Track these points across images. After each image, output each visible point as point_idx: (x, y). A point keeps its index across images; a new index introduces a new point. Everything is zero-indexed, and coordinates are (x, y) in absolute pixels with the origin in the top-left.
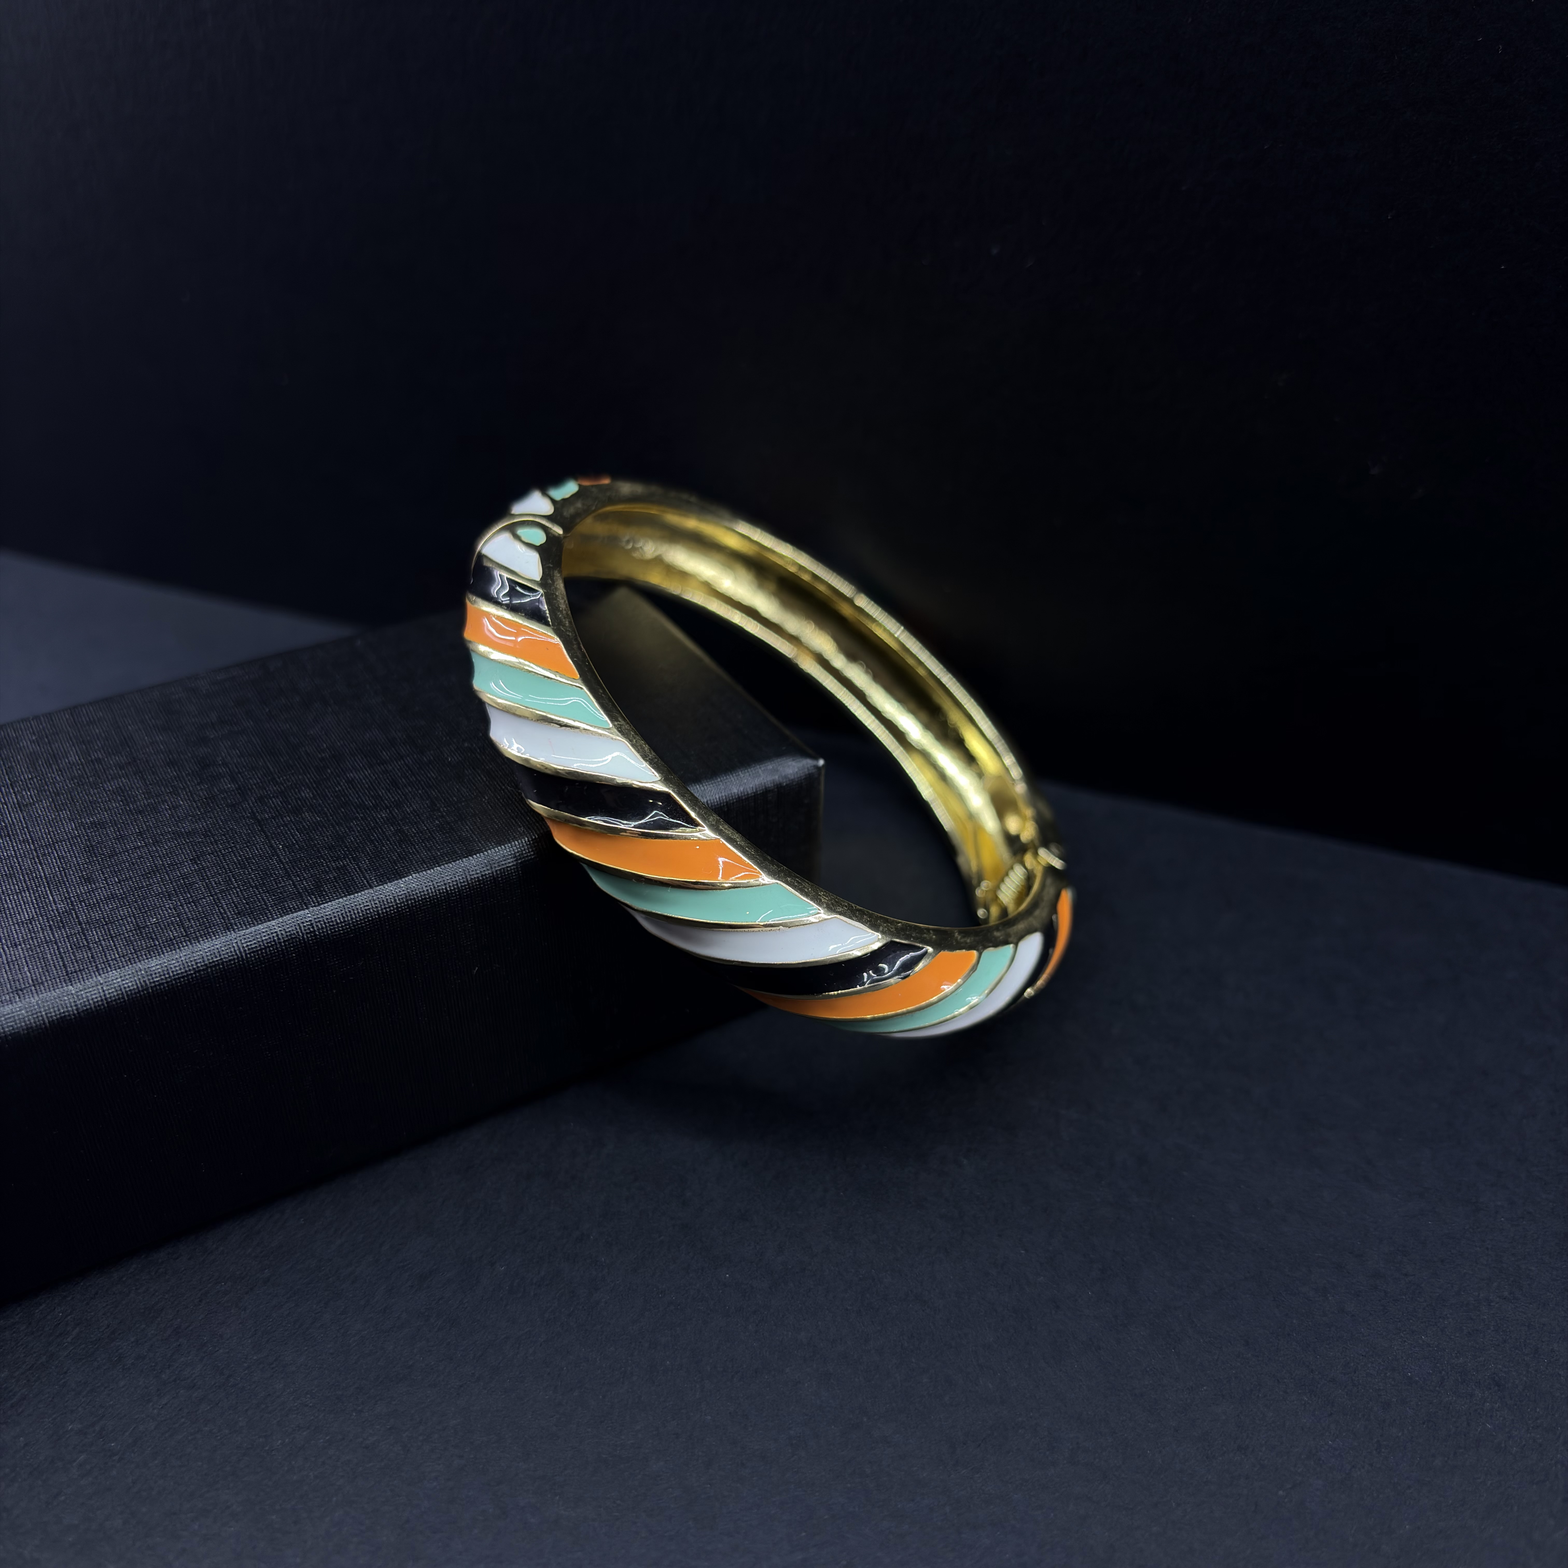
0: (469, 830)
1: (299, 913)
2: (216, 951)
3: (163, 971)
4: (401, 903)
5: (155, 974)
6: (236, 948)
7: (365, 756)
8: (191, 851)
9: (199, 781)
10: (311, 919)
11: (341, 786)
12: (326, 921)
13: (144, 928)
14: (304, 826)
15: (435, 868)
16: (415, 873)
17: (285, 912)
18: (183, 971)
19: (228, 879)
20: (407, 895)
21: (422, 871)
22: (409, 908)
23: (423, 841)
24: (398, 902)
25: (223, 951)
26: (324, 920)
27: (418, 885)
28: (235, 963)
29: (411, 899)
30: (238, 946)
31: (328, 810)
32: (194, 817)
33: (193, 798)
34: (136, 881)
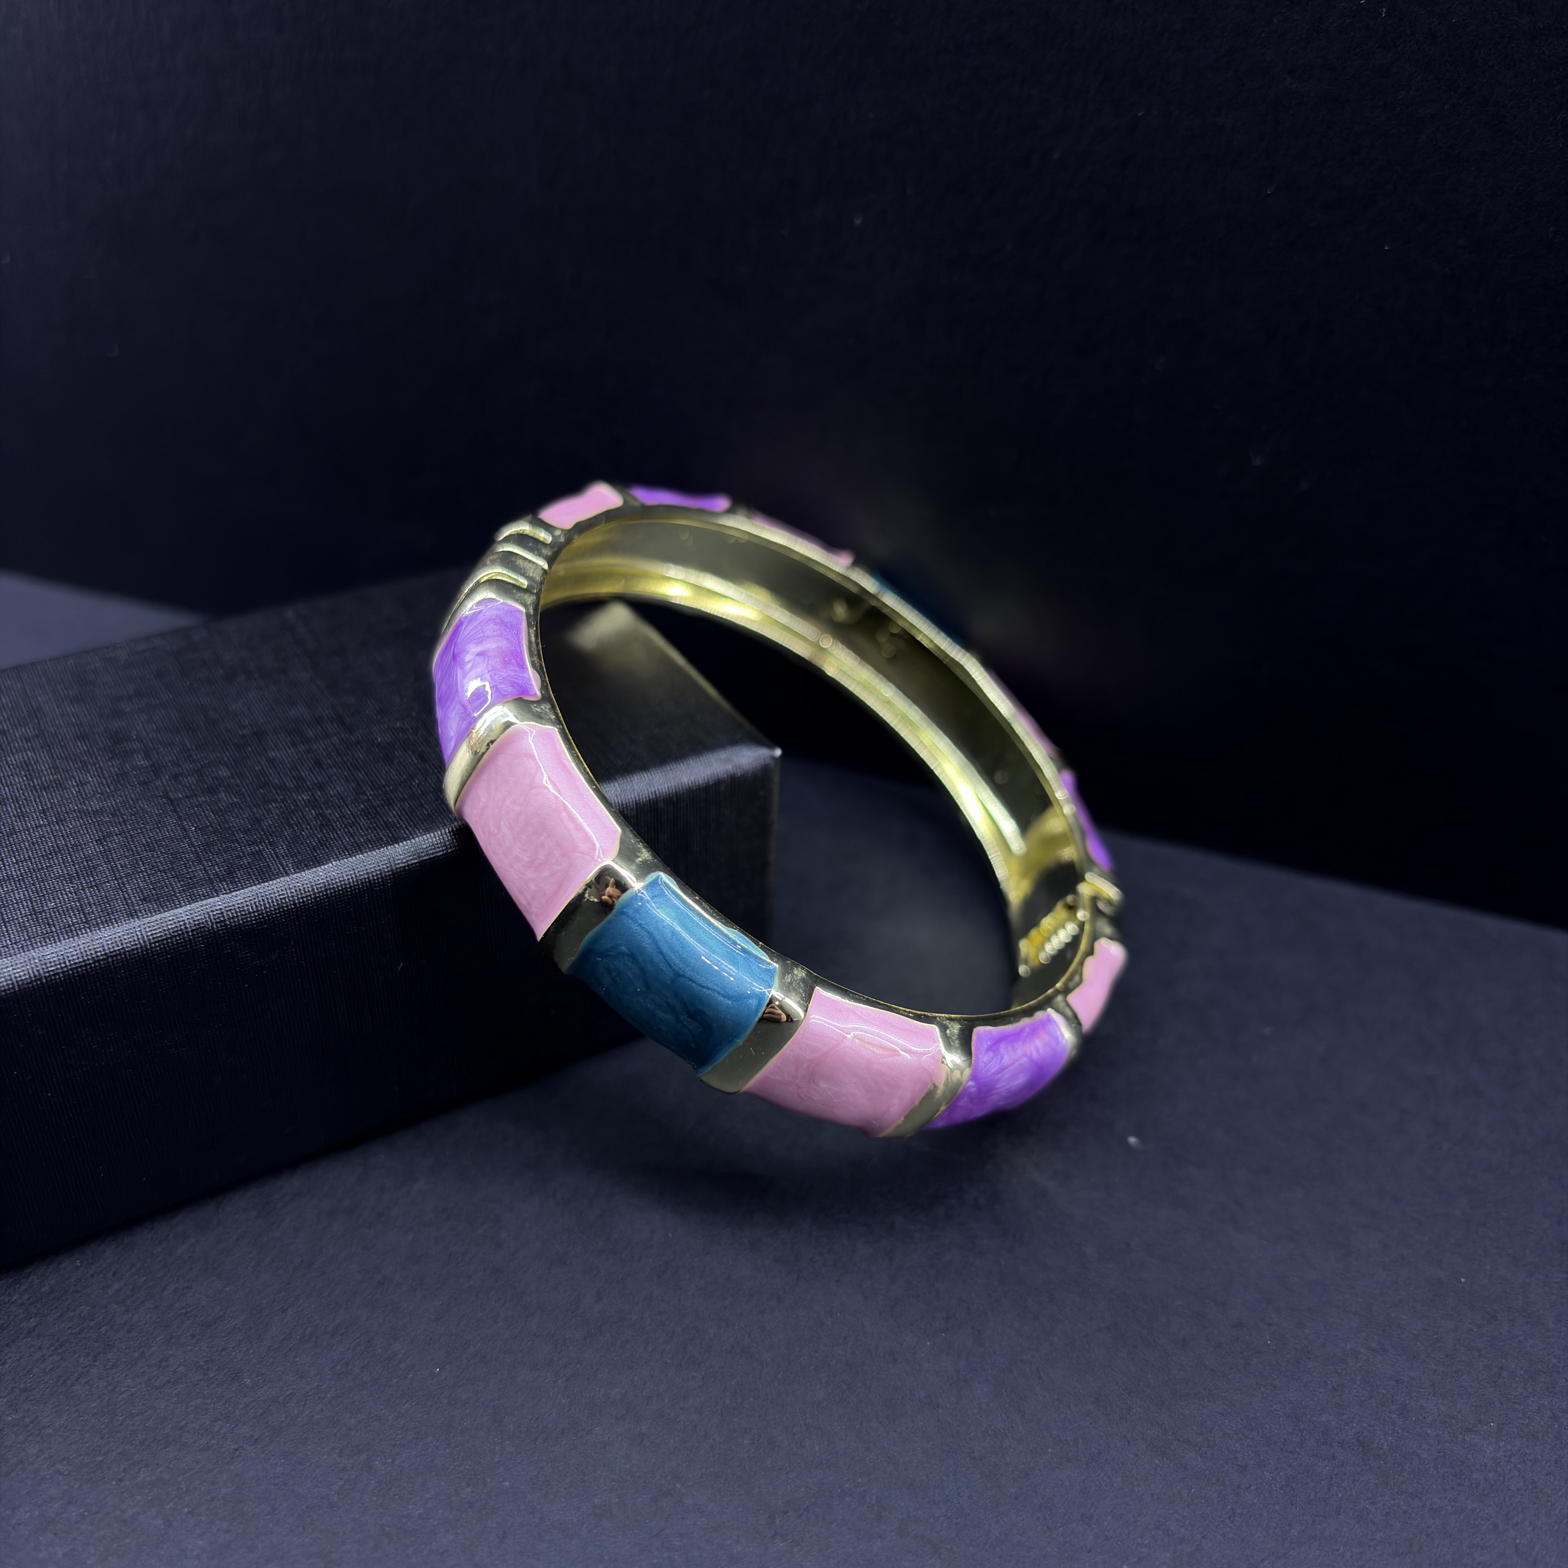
0: (396, 816)
1: (209, 901)
2: (118, 939)
3: (59, 959)
4: (319, 893)
5: (50, 962)
6: (140, 937)
7: (289, 734)
8: (97, 831)
9: (110, 756)
10: (221, 907)
11: (261, 766)
12: (238, 910)
13: (40, 913)
14: (219, 808)
15: (358, 856)
16: (336, 861)
17: (194, 899)
18: (81, 960)
19: (135, 862)
20: (327, 884)
21: (343, 859)
22: (327, 898)
23: (346, 827)
24: (316, 891)
25: (125, 939)
26: (235, 909)
27: (338, 874)
28: (138, 953)
29: (330, 889)
30: (142, 934)
31: (246, 791)
32: (103, 794)
33: (103, 775)
34: (36, 862)
